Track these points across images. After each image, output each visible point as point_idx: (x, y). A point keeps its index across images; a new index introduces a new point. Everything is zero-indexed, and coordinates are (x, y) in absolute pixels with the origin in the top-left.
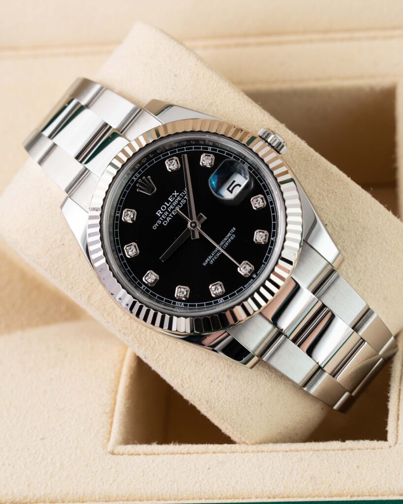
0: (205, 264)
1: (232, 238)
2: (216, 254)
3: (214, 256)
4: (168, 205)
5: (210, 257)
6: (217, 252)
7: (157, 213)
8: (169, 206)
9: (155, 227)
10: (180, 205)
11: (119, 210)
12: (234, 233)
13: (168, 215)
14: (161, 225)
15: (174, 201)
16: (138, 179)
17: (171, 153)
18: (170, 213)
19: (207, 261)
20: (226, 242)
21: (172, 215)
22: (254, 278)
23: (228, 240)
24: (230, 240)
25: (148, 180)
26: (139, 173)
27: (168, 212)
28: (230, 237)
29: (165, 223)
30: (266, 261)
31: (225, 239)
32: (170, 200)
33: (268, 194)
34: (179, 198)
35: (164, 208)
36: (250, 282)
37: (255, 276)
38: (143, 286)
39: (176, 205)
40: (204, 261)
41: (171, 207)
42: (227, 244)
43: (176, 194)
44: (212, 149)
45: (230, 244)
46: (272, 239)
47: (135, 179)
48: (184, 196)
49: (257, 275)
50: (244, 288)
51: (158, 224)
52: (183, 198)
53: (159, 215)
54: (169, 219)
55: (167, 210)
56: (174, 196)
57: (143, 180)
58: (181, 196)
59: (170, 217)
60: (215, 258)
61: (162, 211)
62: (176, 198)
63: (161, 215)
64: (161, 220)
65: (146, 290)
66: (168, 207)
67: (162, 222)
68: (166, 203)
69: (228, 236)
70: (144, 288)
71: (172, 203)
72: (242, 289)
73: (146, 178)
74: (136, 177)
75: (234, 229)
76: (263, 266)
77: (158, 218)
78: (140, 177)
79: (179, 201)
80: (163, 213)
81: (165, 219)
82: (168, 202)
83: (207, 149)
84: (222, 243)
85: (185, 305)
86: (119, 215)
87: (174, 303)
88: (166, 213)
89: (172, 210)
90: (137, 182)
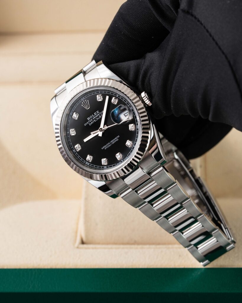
3: (107, 146)
5: (105, 146)
6: (109, 145)
7: (88, 119)
8: (94, 117)
9: (85, 125)
10: (98, 118)
11: (72, 112)
12: (118, 138)
13: (92, 121)
14: (88, 125)
15: (96, 115)
17: (100, 92)
18: (93, 120)
19: (103, 147)
21: (94, 121)
22: (121, 162)
24: (116, 141)
25: (87, 102)
26: (84, 97)
27: (93, 119)
28: (116, 139)
29: (90, 124)
30: (129, 155)
31: (114, 140)
33: (137, 125)
34: (99, 115)
35: (91, 117)
36: (119, 163)
38: (74, 150)
39: (97, 117)
40: (102, 147)
41: (94, 118)
44: (118, 96)
45: (115, 143)
46: (134, 146)
47: (82, 100)
48: (101, 114)
49: (123, 160)
50: (117, 165)
52: (100, 115)
54: (92, 123)
57: (85, 101)
58: (100, 114)
59: (93, 122)
61: (90, 118)
62: (98, 114)
64: (89, 122)
65: (75, 152)
66: (93, 117)
67: (89, 123)
68: (92, 115)
69: (115, 139)
70: (74, 151)
71: (95, 116)
72: (115, 165)
75: (119, 136)
76: (127, 157)
78: (84, 100)
79: (99, 116)
80: (90, 119)
81: (91, 123)
82: (94, 115)
83: (116, 95)
84: (112, 141)
85: (89, 164)
86: (71, 114)
87: (85, 162)
88: (92, 120)
89: (94, 119)
90: (83, 101)
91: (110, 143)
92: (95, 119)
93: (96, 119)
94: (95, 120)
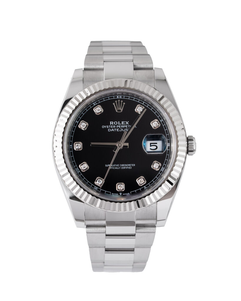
0: (106, 166)
1: (129, 168)
2: (115, 167)
3: (113, 167)
4: (119, 124)
6: (117, 167)
7: (111, 122)
8: (119, 125)
9: (104, 127)
11: (97, 103)
12: (132, 167)
13: (114, 128)
14: (107, 129)
15: (123, 125)
16: (119, 99)
17: (144, 104)
20: (125, 166)
21: (116, 130)
22: (119, 195)
23: (127, 166)
26: (122, 97)
27: (116, 127)
28: (129, 166)
29: (109, 130)
30: (132, 193)
31: (126, 165)
32: (122, 123)
33: (164, 167)
34: (126, 126)
35: (116, 123)
36: (116, 194)
37: (121, 194)
39: (122, 128)
40: (107, 164)
41: (119, 126)
42: (124, 168)
43: (127, 123)
44: (162, 122)
46: (145, 187)
50: (111, 194)
51: (106, 127)
53: (111, 124)
54: (113, 130)
56: (126, 123)
57: (120, 102)
58: (128, 126)
59: (114, 130)
60: (113, 168)
61: (114, 123)
62: (126, 125)
63: (112, 125)
64: (109, 127)
65: (71, 149)
67: (109, 128)
68: (119, 122)
69: (129, 165)
70: (71, 147)
71: (121, 125)
72: (109, 193)
73: (123, 103)
74: (119, 97)
75: (134, 165)
76: (129, 193)
77: (109, 124)
78: (121, 100)
79: (125, 128)
80: (113, 125)
81: (111, 129)
82: (121, 123)
83: (161, 119)
84: (123, 165)
85: (79, 173)
86: (95, 105)
87: (76, 167)
89: (118, 128)
90: (117, 100)
91: (119, 166)
93: (120, 129)
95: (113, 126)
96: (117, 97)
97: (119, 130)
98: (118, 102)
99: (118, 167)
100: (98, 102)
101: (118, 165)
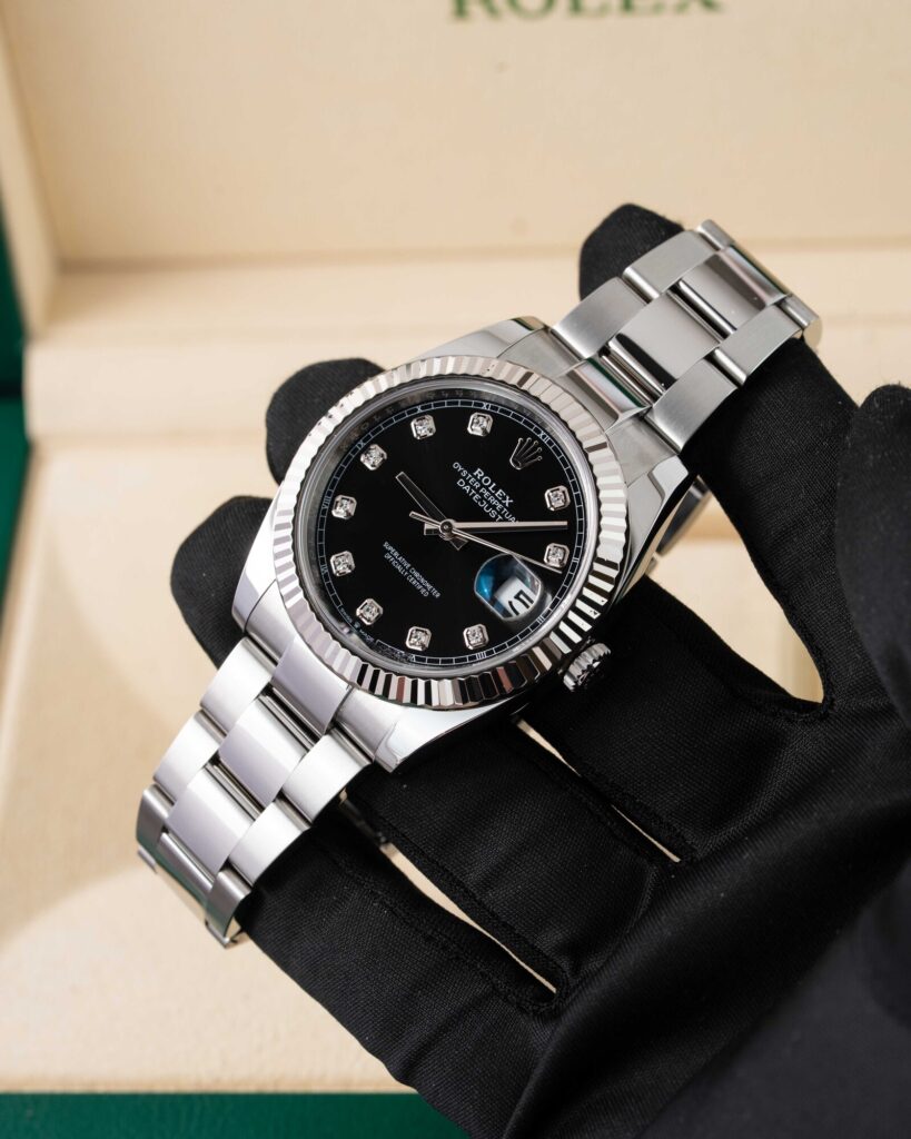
0: (386, 545)
1: (423, 591)
2: (400, 564)
3: (397, 560)
4: (490, 488)
5: (396, 554)
6: (402, 566)
8: (488, 490)
9: (457, 466)
10: (488, 508)
11: (492, 408)
12: (430, 594)
13: (474, 488)
14: (458, 475)
16: (539, 440)
17: (577, 495)
18: (477, 491)
19: (391, 548)
20: (418, 581)
21: (474, 495)
22: (352, 624)
23: (421, 584)
24: (420, 587)
25: (535, 456)
26: (549, 442)
27: (479, 489)
28: (425, 588)
31: (422, 580)
33: (488, 654)
34: (499, 506)
35: (486, 481)
36: (347, 617)
37: (356, 625)
38: (363, 444)
39: (488, 502)
40: (391, 544)
42: (414, 583)
43: (507, 502)
44: (575, 564)
45: (414, 587)
46: (413, 656)
47: (540, 436)
48: (502, 516)
49: (358, 629)
50: (339, 608)
52: (499, 513)
54: (467, 488)
55: (482, 486)
56: (504, 498)
57: (535, 448)
58: (502, 510)
60: (394, 563)
61: (482, 478)
65: (354, 452)
66: (487, 488)
67: (464, 478)
69: (428, 585)
70: (360, 446)
71: (493, 495)
72: (338, 604)
73: (538, 454)
74: (544, 437)
75: (438, 596)
76: (371, 639)
77: (471, 471)
78: (541, 444)
79: (494, 507)
81: (467, 484)
83: (577, 556)
84: (417, 575)
85: (324, 511)
86: (484, 407)
87: (329, 494)
88: (477, 485)
89: (482, 494)
90: (535, 438)
91: (408, 571)
92: (483, 498)
94: (477, 496)
95: (475, 482)
96: (539, 433)
97: (479, 500)
98: (531, 443)
99: (404, 568)
100: (497, 409)
101: (409, 565)
